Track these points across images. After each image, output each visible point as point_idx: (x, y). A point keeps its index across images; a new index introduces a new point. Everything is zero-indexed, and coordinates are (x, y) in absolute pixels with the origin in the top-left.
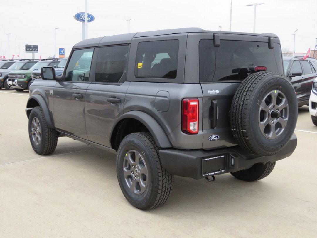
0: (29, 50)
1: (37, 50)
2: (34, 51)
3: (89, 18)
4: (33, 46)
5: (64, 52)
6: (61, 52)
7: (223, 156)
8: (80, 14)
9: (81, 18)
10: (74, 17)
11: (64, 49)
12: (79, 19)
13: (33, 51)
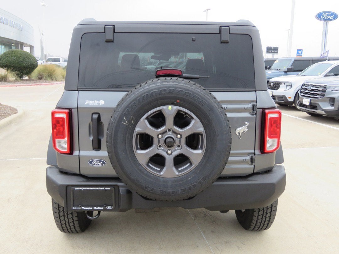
0: (270, 52)
1: (277, 51)
2: (275, 52)
3: (332, 17)
4: (274, 47)
5: (302, 53)
6: (299, 53)
7: (109, 189)
8: (322, 13)
9: (322, 17)
10: (315, 16)
11: (302, 50)
12: (321, 18)
13: (273, 52)
